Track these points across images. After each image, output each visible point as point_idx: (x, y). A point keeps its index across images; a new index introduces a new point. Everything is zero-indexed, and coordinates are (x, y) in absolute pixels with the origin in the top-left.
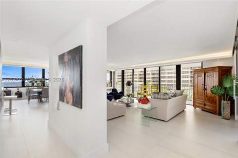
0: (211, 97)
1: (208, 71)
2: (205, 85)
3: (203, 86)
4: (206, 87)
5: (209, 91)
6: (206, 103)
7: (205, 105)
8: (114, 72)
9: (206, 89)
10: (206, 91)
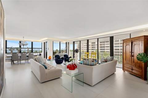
0: (137, 63)
1: (135, 40)
2: (132, 52)
3: (131, 53)
4: (133, 54)
5: (135, 58)
6: (133, 68)
7: (132, 69)
8: (68, 43)
9: (133, 56)
10: (133, 57)
